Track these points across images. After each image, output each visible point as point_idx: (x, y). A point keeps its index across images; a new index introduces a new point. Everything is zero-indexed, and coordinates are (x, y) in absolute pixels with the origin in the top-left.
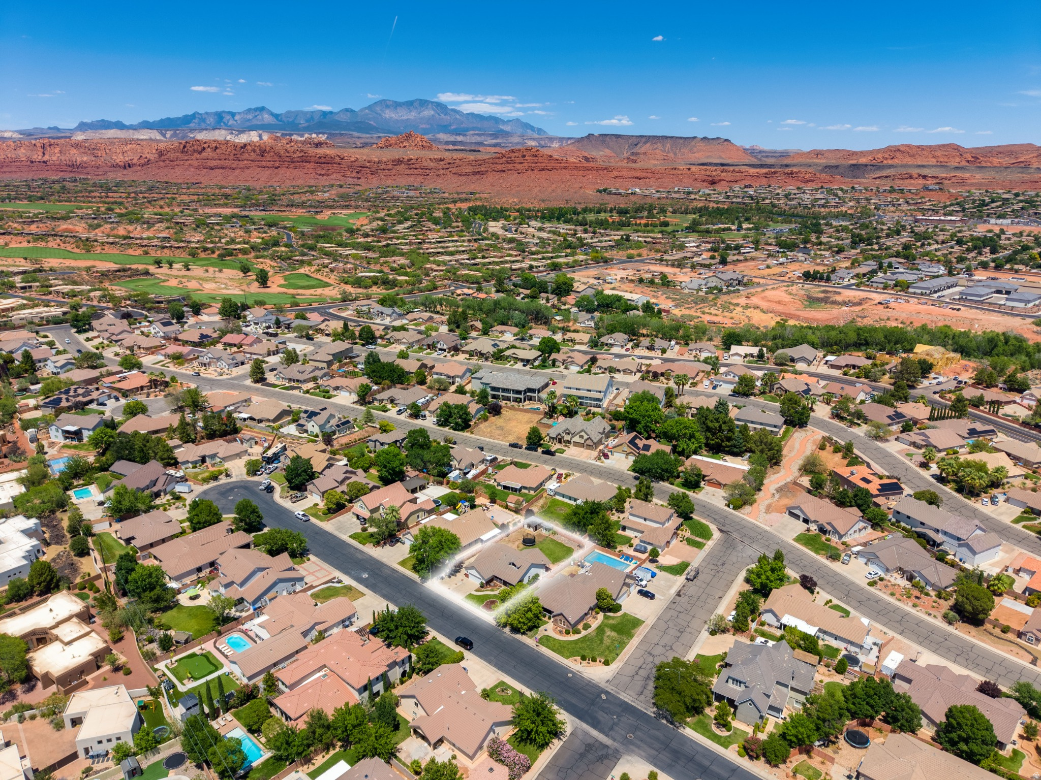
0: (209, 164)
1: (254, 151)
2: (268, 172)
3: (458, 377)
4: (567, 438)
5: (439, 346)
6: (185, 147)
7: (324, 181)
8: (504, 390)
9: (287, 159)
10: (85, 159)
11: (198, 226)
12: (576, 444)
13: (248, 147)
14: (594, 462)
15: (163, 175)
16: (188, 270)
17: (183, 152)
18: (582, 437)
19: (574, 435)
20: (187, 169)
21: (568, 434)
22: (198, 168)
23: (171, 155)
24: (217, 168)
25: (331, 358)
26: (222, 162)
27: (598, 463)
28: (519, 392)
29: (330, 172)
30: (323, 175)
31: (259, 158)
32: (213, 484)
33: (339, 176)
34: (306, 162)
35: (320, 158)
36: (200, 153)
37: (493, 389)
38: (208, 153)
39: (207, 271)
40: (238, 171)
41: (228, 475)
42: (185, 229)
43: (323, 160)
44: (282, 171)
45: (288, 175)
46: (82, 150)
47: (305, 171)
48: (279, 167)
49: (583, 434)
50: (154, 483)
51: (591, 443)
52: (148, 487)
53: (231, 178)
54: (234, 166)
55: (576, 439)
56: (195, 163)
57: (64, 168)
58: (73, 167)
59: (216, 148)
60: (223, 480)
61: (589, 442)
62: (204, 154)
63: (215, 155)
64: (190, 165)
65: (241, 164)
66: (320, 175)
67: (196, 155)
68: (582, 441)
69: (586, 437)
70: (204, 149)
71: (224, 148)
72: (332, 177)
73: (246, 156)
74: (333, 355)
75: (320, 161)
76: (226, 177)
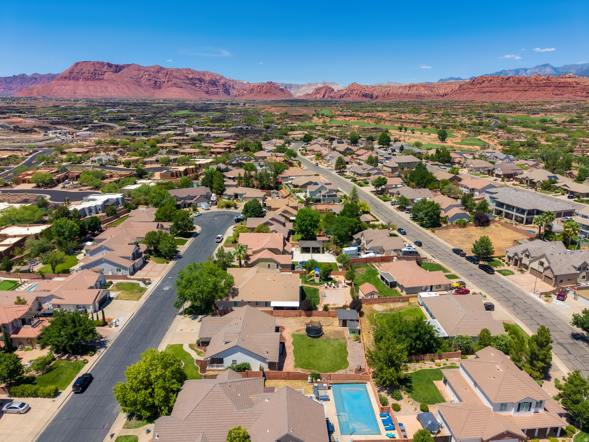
0: (484, 90)
1: (514, 81)
2: (518, 94)
3: (477, 190)
4: (525, 261)
5: (496, 172)
6: (474, 81)
7: (557, 98)
8: (509, 207)
9: (535, 85)
10: (426, 92)
11: (443, 116)
12: (534, 271)
13: (511, 79)
14: (536, 297)
15: (456, 98)
16: (413, 133)
17: (472, 84)
18: (542, 264)
19: (535, 259)
20: (471, 94)
21: (528, 256)
22: (476, 93)
23: (465, 87)
24: (488, 92)
25: (397, 165)
26: (492, 89)
27: (541, 301)
28: (523, 211)
29: (564, 93)
30: (558, 95)
31: (516, 85)
32: (225, 210)
33: (571, 95)
34: (548, 86)
35: (559, 83)
36: (481, 84)
37: (500, 205)
38: (486, 84)
39: (422, 134)
40: (499, 94)
41: (236, 208)
42: (435, 116)
43: (562, 85)
44: (528, 93)
45: (532, 95)
46: (427, 88)
47: (545, 92)
48: (527, 90)
49: (544, 260)
50: (192, 198)
51: (551, 276)
52: (185, 199)
53: (494, 98)
54: (498, 91)
55: (535, 265)
56: (476, 90)
57: (413, 96)
58: (419, 96)
59: (491, 80)
60: (232, 210)
61: (548, 273)
62: (483, 85)
63: (489, 85)
64: (473, 91)
65: (503, 89)
66: (556, 95)
67: (479, 86)
68: (541, 269)
69: (546, 265)
70: (484, 81)
71: (495, 80)
72: (564, 96)
73: (508, 84)
74: (399, 164)
75: (559, 85)
76: (491, 97)
